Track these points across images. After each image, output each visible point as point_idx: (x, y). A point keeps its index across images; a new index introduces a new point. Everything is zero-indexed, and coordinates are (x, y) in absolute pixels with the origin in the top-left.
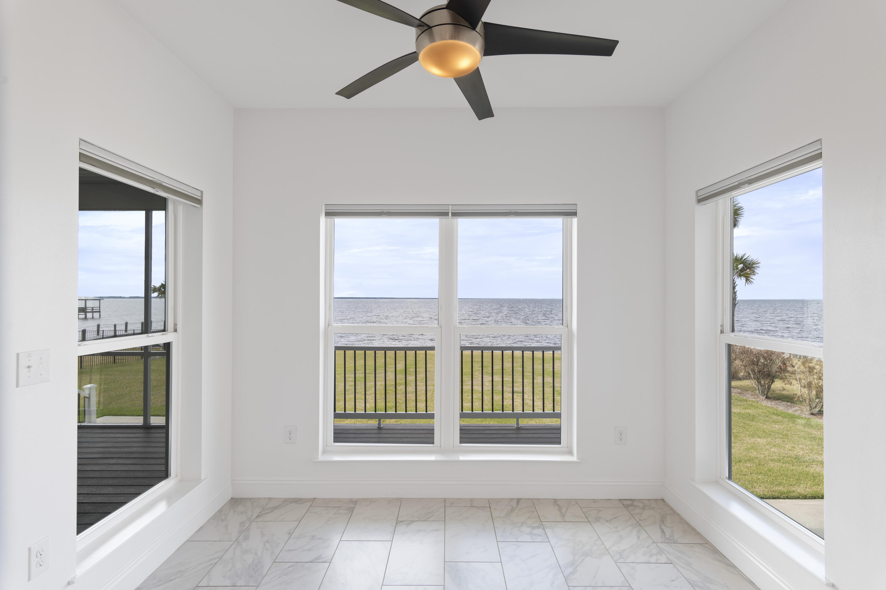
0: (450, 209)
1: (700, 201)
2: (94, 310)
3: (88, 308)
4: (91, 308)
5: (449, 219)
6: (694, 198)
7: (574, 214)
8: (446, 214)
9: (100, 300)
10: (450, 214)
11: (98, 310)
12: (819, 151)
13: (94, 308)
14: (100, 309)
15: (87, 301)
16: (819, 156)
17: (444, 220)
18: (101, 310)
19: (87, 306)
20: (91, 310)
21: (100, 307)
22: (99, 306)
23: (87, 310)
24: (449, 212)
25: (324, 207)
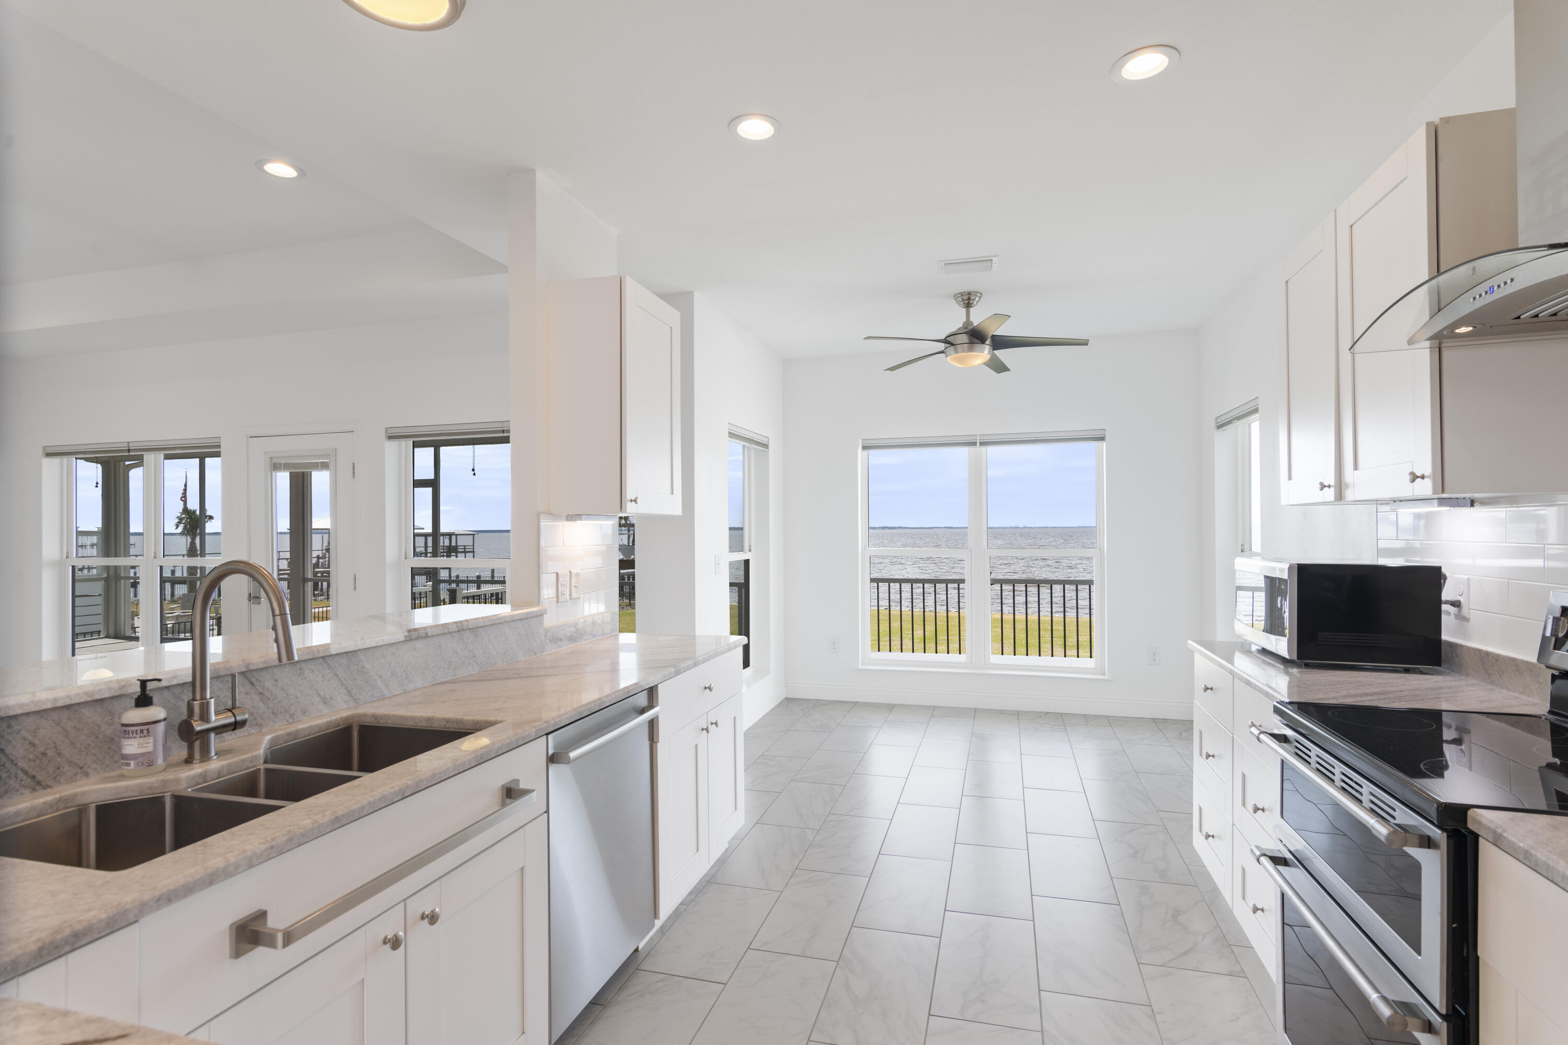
0: (978, 439)
1: (1219, 427)
2: (467, 550)
3: (459, 547)
4: (463, 547)
5: (978, 448)
6: (1213, 425)
7: (1102, 439)
8: (974, 444)
9: (474, 535)
10: (978, 444)
11: (472, 550)
12: (1256, 407)
13: (467, 547)
14: (473, 549)
15: (458, 536)
16: (1256, 411)
17: (972, 449)
18: (475, 550)
19: (458, 545)
20: (463, 550)
21: (473, 546)
22: (472, 544)
23: (459, 550)
24: (976, 442)
25: (860, 441)
